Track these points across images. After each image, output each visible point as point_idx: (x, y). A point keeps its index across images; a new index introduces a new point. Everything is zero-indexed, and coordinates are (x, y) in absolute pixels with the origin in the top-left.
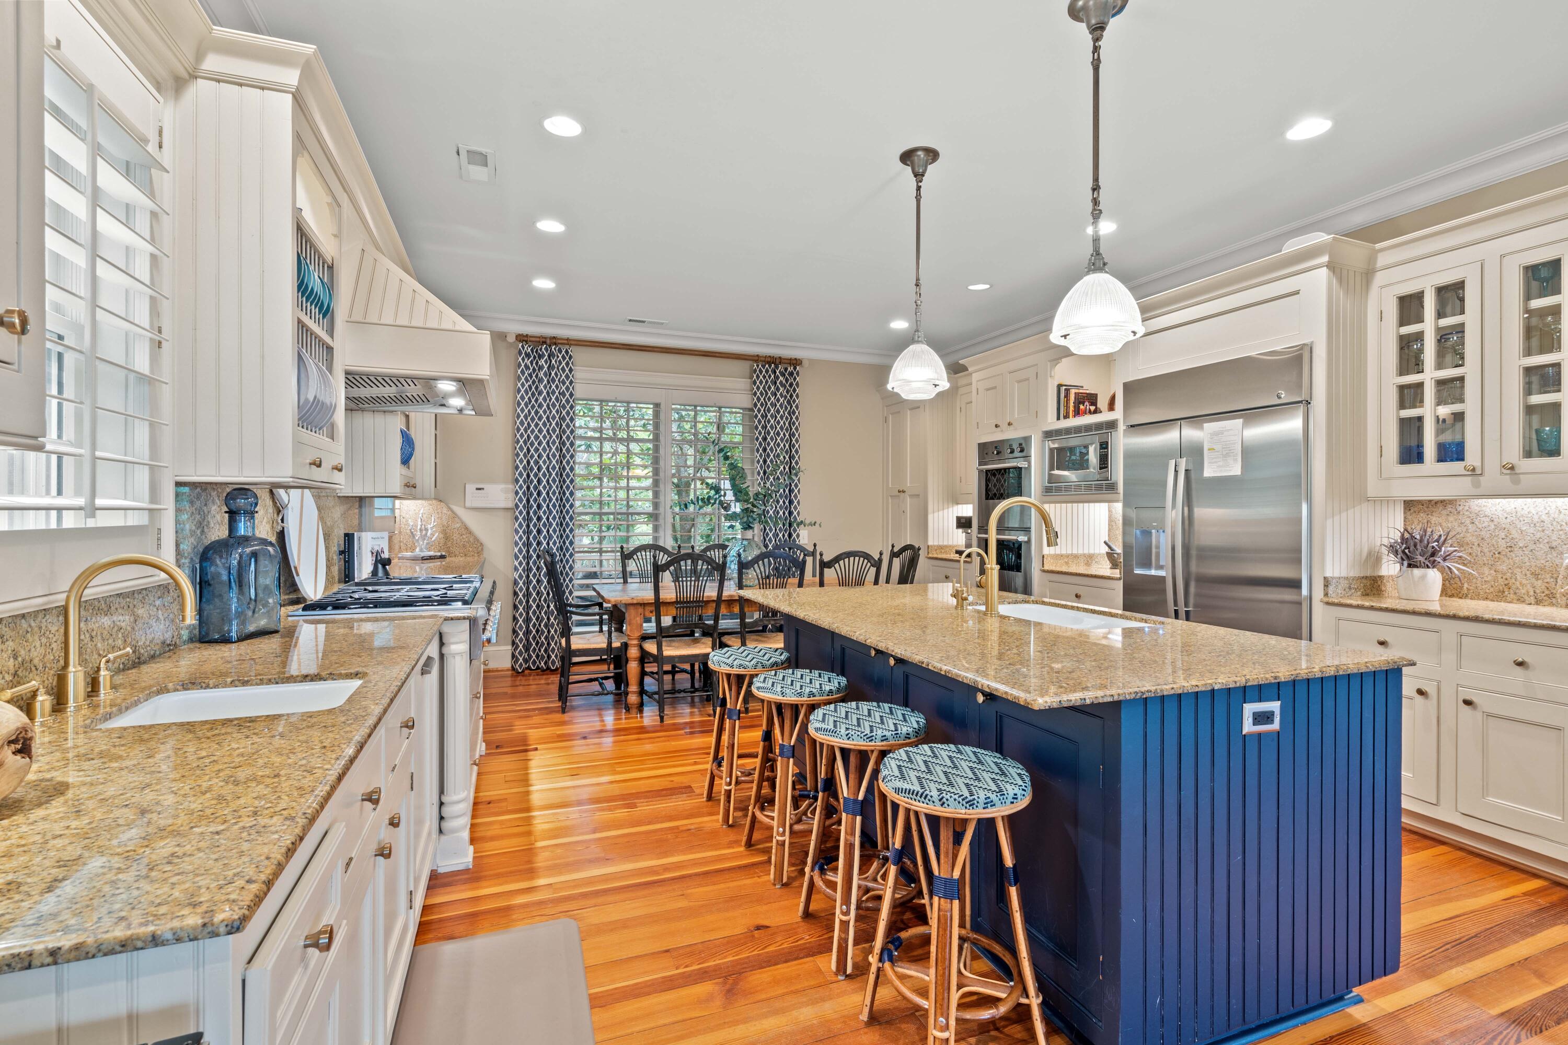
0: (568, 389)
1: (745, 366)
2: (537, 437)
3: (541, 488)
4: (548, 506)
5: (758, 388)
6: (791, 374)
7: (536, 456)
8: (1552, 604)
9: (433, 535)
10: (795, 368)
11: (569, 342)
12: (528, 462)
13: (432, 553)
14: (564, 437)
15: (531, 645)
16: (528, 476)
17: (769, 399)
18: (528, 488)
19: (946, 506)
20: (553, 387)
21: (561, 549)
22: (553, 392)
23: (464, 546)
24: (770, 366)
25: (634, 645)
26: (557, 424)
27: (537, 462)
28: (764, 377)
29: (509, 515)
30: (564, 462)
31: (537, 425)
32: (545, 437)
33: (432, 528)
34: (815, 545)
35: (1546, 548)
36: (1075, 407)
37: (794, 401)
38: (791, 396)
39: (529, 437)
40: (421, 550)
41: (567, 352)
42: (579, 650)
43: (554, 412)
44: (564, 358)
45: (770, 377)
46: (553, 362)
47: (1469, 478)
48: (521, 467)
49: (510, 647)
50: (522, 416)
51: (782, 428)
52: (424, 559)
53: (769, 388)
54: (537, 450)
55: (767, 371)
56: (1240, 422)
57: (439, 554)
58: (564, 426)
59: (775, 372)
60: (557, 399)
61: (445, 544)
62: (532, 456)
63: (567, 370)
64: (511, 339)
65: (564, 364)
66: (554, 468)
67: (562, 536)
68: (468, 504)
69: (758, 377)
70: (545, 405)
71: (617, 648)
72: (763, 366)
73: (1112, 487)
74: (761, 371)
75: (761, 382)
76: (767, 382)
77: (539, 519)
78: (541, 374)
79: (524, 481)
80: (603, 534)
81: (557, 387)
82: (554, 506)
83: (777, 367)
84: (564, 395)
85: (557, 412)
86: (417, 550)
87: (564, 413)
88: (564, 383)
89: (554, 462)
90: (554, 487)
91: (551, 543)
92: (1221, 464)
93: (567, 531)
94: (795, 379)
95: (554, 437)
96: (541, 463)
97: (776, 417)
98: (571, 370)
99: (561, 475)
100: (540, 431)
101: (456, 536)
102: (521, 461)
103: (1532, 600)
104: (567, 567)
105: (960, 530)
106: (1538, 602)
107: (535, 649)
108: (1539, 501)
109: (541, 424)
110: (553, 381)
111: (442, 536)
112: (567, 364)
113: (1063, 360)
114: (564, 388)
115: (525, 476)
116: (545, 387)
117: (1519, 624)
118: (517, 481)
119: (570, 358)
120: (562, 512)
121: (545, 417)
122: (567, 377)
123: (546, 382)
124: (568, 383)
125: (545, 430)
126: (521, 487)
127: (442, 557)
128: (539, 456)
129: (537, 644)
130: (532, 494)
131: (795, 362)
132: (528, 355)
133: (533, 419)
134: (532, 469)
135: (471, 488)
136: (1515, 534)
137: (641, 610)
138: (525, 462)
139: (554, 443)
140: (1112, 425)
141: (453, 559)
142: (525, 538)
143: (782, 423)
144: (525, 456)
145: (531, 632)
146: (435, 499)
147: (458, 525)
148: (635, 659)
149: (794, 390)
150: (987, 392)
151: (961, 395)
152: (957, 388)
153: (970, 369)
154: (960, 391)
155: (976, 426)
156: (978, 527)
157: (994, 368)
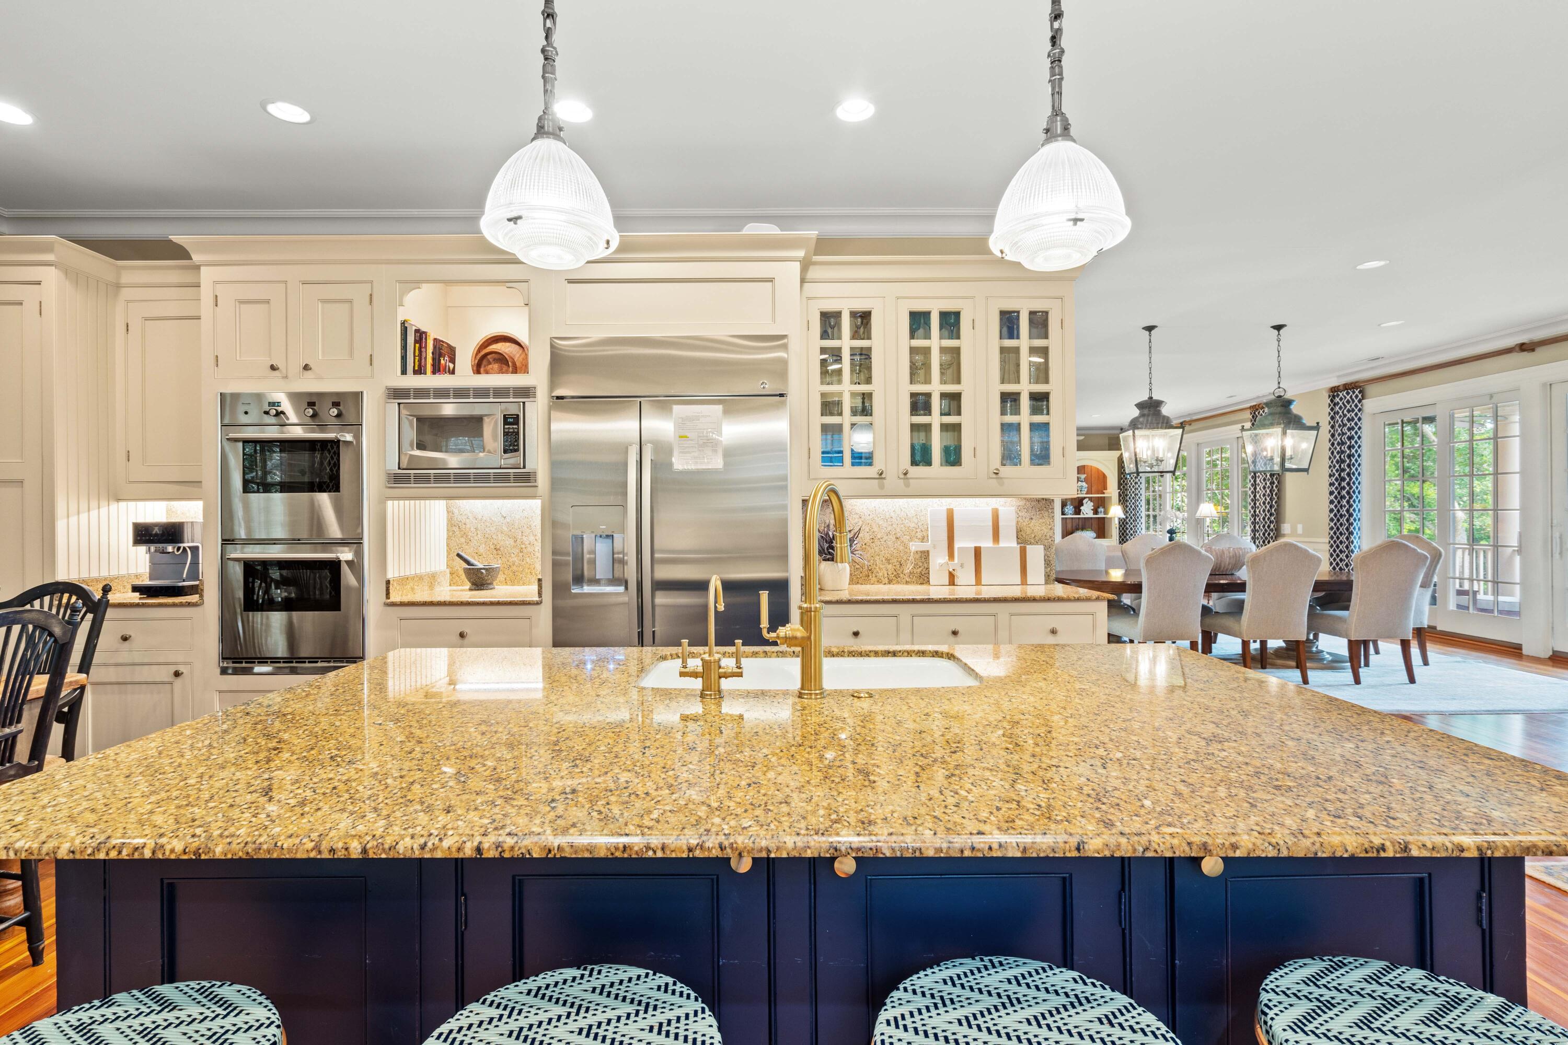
8: (898, 583)
19: (94, 504)
35: (894, 539)
36: (434, 359)
47: (877, 481)
56: (719, 408)
73: (527, 478)
92: (696, 454)
103: (886, 580)
105: (142, 549)
106: (890, 582)
108: (889, 500)
113: (424, 286)
117: (884, 602)
136: (875, 529)
140: (526, 392)
150: (242, 306)
151: (128, 301)
152: (118, 286)
153: (196, 258)
154: (126, 293)
155: (213, 361)
156: (223, 540)
157: (263, 267)
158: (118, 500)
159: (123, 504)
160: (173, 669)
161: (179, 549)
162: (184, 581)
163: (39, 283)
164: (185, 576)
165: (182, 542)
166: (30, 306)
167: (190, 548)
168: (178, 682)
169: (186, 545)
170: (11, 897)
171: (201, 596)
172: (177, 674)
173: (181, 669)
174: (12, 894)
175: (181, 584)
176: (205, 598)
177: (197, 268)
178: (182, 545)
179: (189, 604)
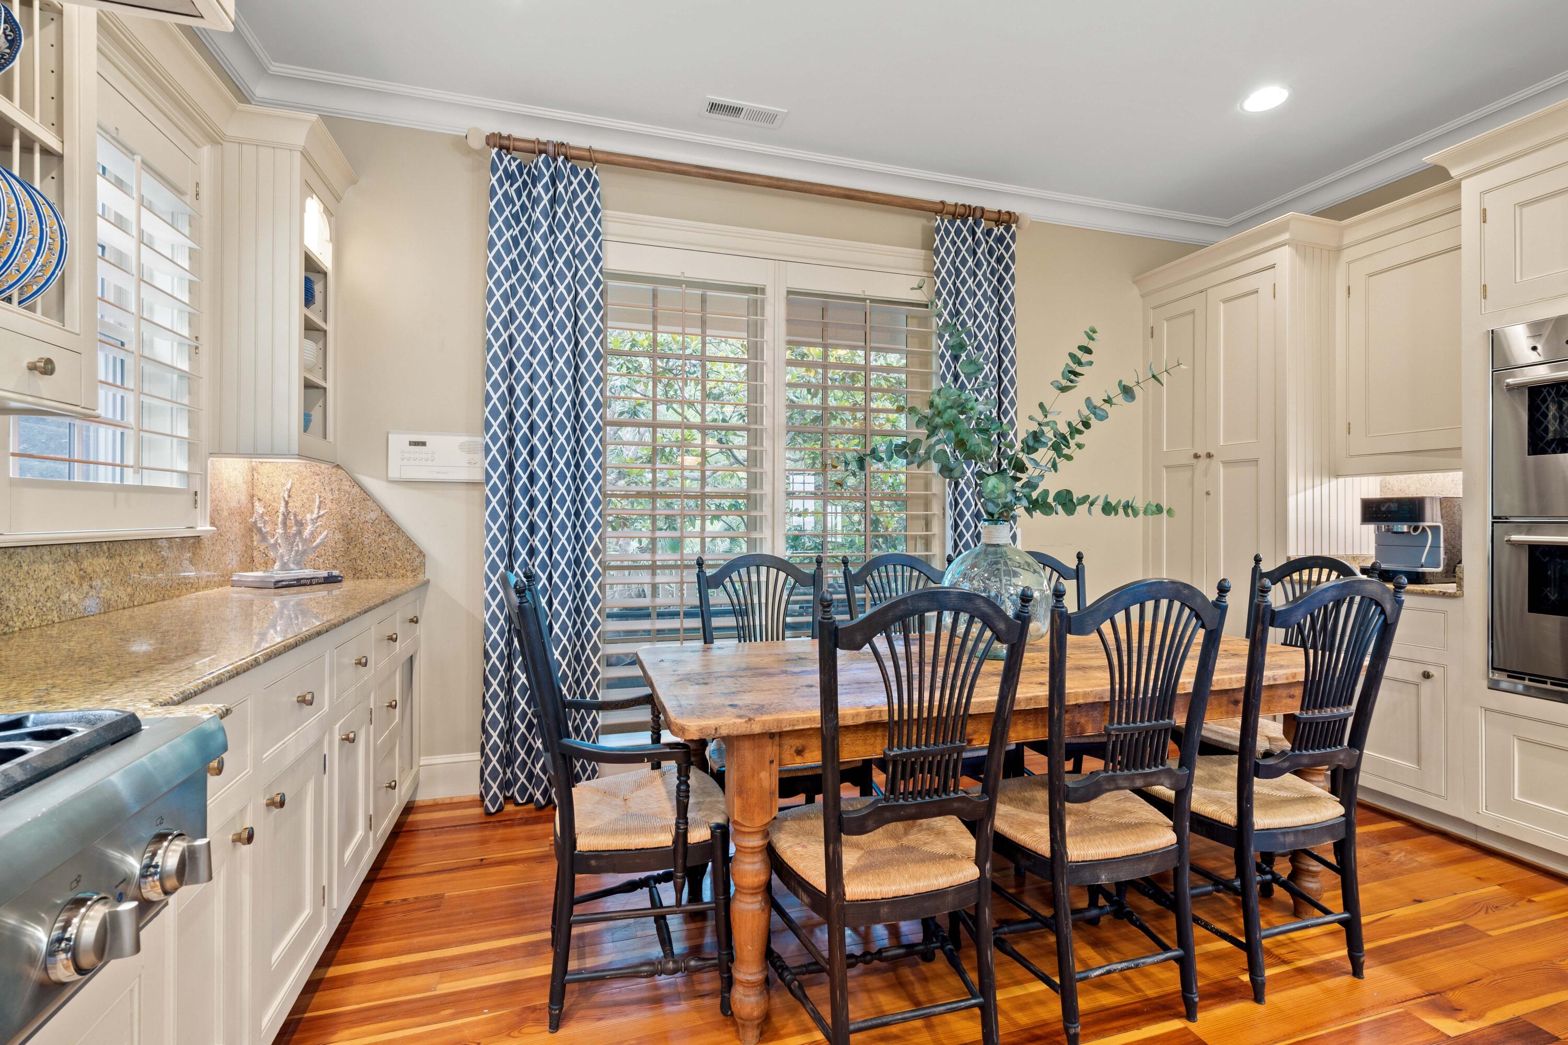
0: (589, 247)
1: (915, 225)
2: (528, 340)
3: (535, 441)
4: (550, 477)
5: (943, 262)
6: (1000, 239)
7: (526, 378)
9: (313, 535)
10: (1008, 229)
11: (591, 157)
12: (511, 390)
13: (307, 573)
14: (583, 343)
15: (517, 754)
16: (511, 417)
17: (964, 282)
18: (511, 441)
19: (1317, 480)
20: (561, 238)
21: (577, 562)
22: (561, 250)
23: (385, 556)
24: (964, 223)
25: (753, 851)
26: (567, 313)
27: (528, 390)
28: (954, 243)
29: (476, 495)
30: (583, 392)
31: (528, 316)
32: (543, 339)
33: (314, 521)
34: (1080, 557)
37: (1007, 289)
38: (1001, 280)
39: (511, 338)
40: (284, 567)
41: (588, 175)
42: (598, 855)
43: (562, 288)
44: (582, 187)
45: (964, 241)
46: (561, 188)
48: (495, 397)
49: (477, 756)
50: (498, 295)
51: (986, 337)
52: (279, 585)
53: (964, 262)
54: (528, 365)
55: (958, 232)
57: (324, 573)
58: (582, 319)
59: (974, 233)
60: (568, 263)
61: (347, 552)
62: (519, 378)
63: (589, 211)
64: (477, 143)
65: (582, 198)
66: (562, 401)
67: (578, 538)
68: (393, 474)
69: (942, 241)
70: (544, 276)
71: (701, 845)
72: (952, 223)
74: (947, 232)
75: (948, 252)
76: (958, 252)
77: (532, 503)
78: (537, 214)
79: (502, 427)
80: (658, 534)
81: (568, 239)
82: (562, 477)
83: (977, 223)
84: (583, 260)
85: (568, 289)
86: (277, 566)
87: (582, 294)
88: (582, 236)
89: (562, 389)
90: (562, 439)
91: (555, 552)
93: (589, 527)
94: (1008, 248)
95: (562, 338)
96: (536, 389)
97: (976, 317)
98: (596, 211)
99: (577, 417)
100: (535, 327)
101: (368, 538)
102: (496, 386)
104: (588, 599)
105: (1371, 528)
107: (524, 763)
109: (535, 312)
110: (561, 227)
111: (338, 536)
112: (589, 199)
114: (582, 245)
115: (503, 415)
116: (545, 239)
118: (488, 426)
119: (595, 186)
120: (578, 490)
121: (543, 300)
122: (589, 224)
123: (545, 228)
124: (590, 236)
125: (544, 326)
126: (495, 438)
127: (331, 580)
128: (531, 378)
129: (528, 753)
130: (517, 454)
131: (1006, 220)
132: (511, 177)
133: (521, 305)
134: (518, 403)
135: (398, 442)
137: (770, 750)
138: (504, 387)
139: (562, 350)
141: (362, 583)
142: (502, 541)
143: (986, 327)
144: (503, 375)
145: (517, 728)
146: (300, 456)
147: (373, 515)
148: (753, 892)
149: (1007, 269)
150: (1525, 210)
151: (1349, 263)
152: (1339, 250)
153: (1454, 173)
154: (1347, 255)
155: (1478, 293)
156: (1494, 517)
157: (1550, 149)
158: (1338, 476)
159: (1341, 480)
160: (1420, 669)
161: (1416, 529)
162: (1422, 566)
163: (1273, 267)
164: (1423, 561)
165: (1423, 521)
166: (1265, 292)
167: (1429, 527)
168: (1426, 685)
169: (1426, 524)
170: (1313, 880)
171: (1460, 586)
172: (1427, 676)
173: (1432, 670)
174: (1313, 877)
175: (1421, 570)
176: (1465, 589)
177: (1457, 187)
178: (1421, 524)
179: (1444, 595)
